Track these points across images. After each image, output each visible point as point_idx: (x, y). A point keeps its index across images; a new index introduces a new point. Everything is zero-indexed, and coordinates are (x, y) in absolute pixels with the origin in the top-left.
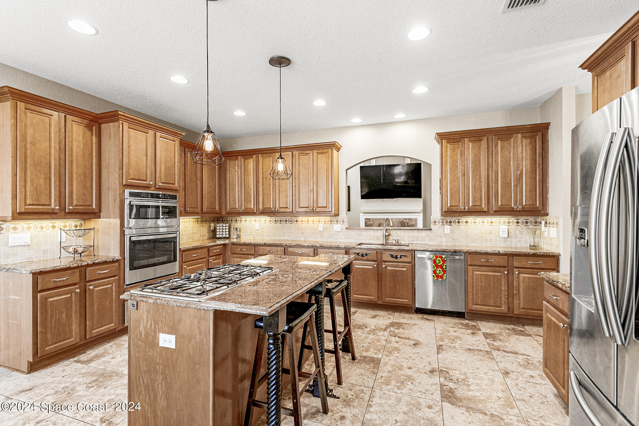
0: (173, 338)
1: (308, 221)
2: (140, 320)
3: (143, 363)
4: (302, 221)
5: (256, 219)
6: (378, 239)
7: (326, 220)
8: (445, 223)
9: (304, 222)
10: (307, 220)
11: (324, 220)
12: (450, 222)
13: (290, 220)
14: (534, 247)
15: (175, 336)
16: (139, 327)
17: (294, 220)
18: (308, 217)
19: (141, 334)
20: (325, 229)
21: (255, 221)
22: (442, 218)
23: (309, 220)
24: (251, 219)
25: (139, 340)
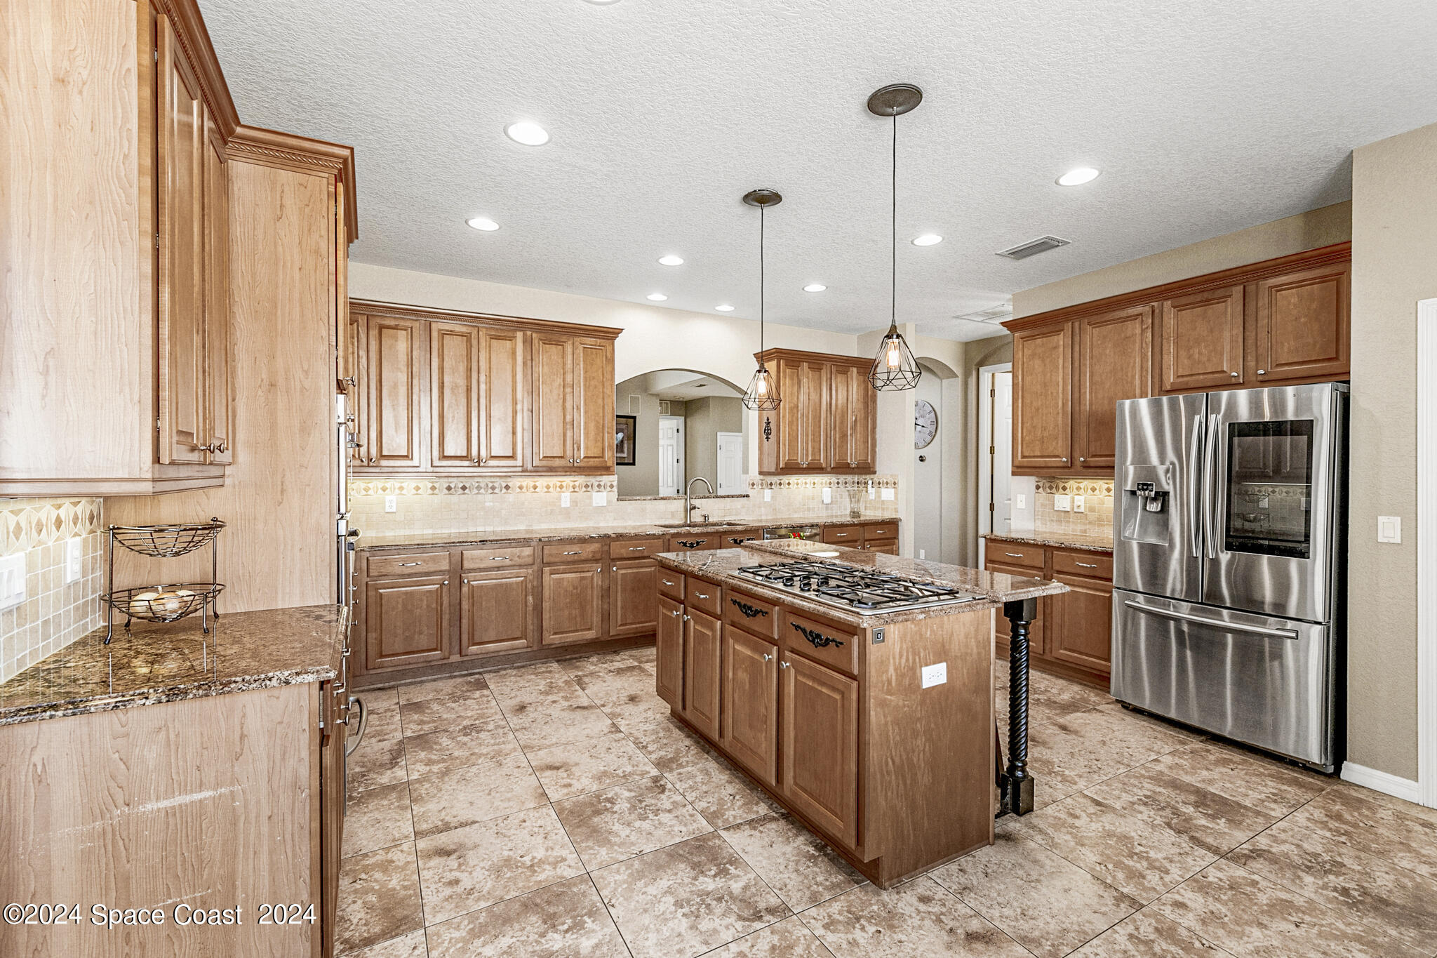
0: (942, 668)
1: (535, 487)
2: (889, 659)
3: (893, 730)
4: (521, 488)
5: (388, 485)
6: (673, 514)
7: (577, 484)
8: (764, 486)
9: (524, 490)
10: (532, 484)
11: (572, 484)
12: (771, 484)
13: (490, 485)
14: (855, 514)
15: (945, 664)
16: (887, 671)
17: (500, 484)
18: (536, 479)
19: (889, 682)
20: (575, 503)
21: (384, 489)
22: (762, 477)
23: (537, 484)
24: (370, 485)
25: (889, 692)
